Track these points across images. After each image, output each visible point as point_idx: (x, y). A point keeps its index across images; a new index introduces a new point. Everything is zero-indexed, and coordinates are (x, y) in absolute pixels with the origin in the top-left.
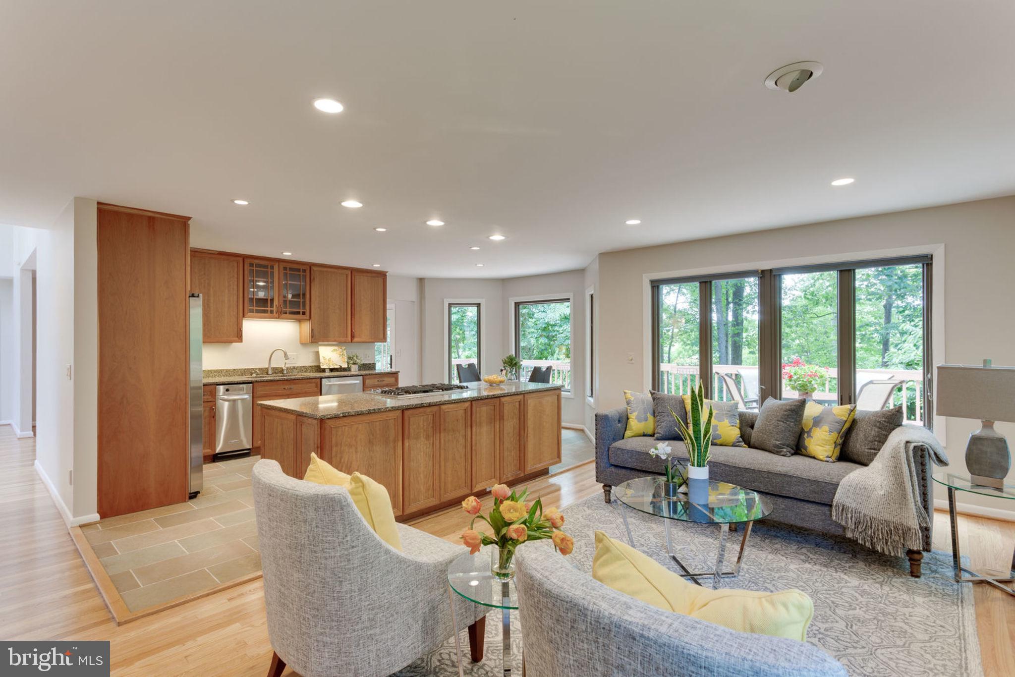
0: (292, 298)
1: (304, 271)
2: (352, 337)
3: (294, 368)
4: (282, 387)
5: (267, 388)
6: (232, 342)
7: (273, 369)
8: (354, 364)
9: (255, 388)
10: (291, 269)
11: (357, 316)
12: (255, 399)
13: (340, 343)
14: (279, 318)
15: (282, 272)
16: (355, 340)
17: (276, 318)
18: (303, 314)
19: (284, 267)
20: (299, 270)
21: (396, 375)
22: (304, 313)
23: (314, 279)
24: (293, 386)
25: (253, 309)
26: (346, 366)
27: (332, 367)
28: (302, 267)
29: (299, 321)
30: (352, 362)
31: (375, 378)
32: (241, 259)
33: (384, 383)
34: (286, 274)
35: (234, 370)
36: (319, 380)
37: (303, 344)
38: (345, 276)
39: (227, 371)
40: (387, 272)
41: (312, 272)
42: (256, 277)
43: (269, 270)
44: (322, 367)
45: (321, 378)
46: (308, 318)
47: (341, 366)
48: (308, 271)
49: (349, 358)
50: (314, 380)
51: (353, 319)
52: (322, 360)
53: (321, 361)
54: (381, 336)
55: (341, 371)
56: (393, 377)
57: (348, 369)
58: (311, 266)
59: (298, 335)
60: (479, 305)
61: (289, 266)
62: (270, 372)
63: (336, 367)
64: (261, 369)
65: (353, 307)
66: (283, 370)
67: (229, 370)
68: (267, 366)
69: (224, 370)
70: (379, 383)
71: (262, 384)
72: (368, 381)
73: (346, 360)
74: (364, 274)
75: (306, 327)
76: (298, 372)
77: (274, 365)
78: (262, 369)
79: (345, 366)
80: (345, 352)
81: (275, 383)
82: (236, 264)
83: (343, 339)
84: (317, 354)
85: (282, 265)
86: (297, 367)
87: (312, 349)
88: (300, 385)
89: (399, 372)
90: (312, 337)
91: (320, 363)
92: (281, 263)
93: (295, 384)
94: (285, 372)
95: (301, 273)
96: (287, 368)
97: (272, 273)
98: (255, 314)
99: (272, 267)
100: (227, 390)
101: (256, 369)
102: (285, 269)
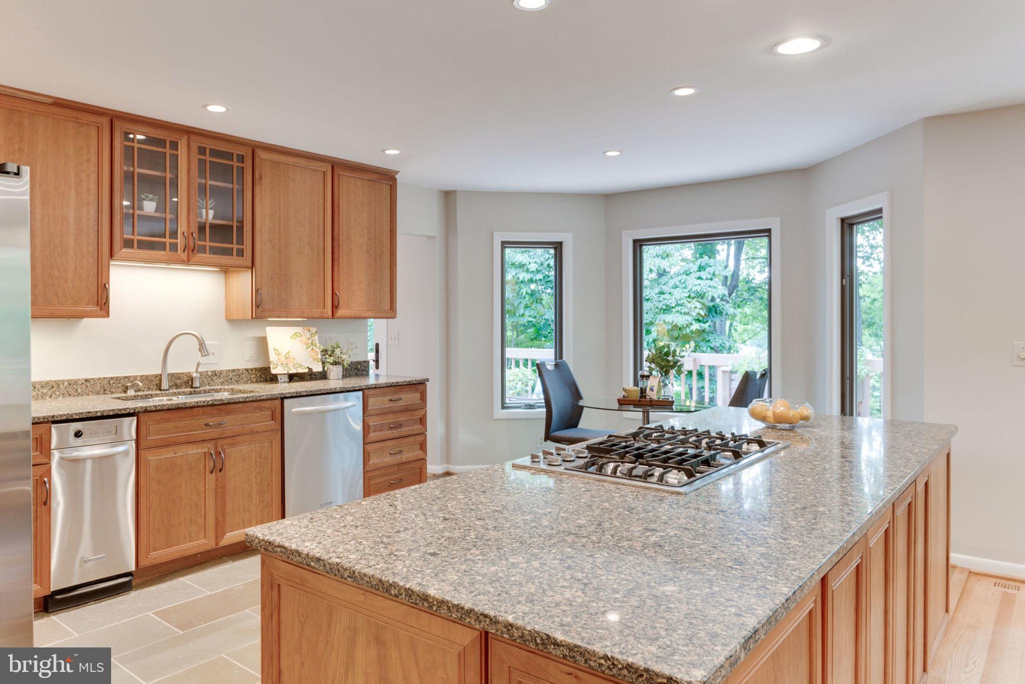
0: (214, 218)
1: (241, 158)
2: (335, 307)
3: (215, 373)
4: (203, 421)
5: (171, 424)
6: (82, 317)
7: (171, 376)
8: (335, 363)
9: (143, 427)
10: (214, 153)
11: (343, 262)
12: (142, 452)
13: (310, 319)
14: (188, 262)
15: (195, 157)
16: (341, 312)
17: (183, 262)
18: (238, 255)
19: (200, 148)
20: (229, 156)
21: (421, 387)
22: (241, 253)
23: (261, 177)
24: (226, 419)
25: (132, 240)
26: (320, 369)
27: (293, 371)
28: (236, 151)
29: (226, 270)
30: (331, 360)
31: (384, 395)
32: (105, 121)
33: (401, 403)
34: (202, 163)
35: (86, 380)
36: (278, 402)
37: (233, 321)
38: (321, 174)
39: (71, 383)
40: (398, 172)
41: (257, 162)
42: (138, 167)
43: (168, 151)
44: (273, 371)
45: (283, 398)
46: (250, 264)
47: (310, 369)
48: (248, 161)
49: (325, 352)
50: (267, 404)
51: (336, 267)
52: (273, 357)
53: (271, 359)
54: (387, 307)
55: (311, 379)
56: (417, 390)
57: (323, 376)
58: (255, 148)
59: (223, 301)
60: (558, 247)
61: (209, 144)
62: (165, 385)
63: (301, 371)
64: (144, 378)
65: (336, 243)
66: (192, 379)
67: (76, 382)
68: (157, 371)
69: (63, 382)
70: (392, 404)
71: (158, 416)
72: (371, 401)
73: (319, 356)
74: (357, 175)
75: (243, 283)
76: (222, 384)
77: (171, 369)
78: (147, 377)
79: (317, 368)
80: (316, 337)
81: (188, 411)
82: (94, 133)
83: (316, 312)
84: (262, 343)
85: (196, 142)
86: (221, 372)
87: (256, 333)
88: (239, 417)
89: (427, 380)
90: (257, 306)
91: (269, 362)
92: (192, 137)
93: (230, 413)
94: (197, 384)
95: (235, 164)
96: (201, 373)
97: (175, 158)
98: (135, 251)
99: (174, 145)
100: (78, 434)
101: (135, 378)
102: (202, 151)
